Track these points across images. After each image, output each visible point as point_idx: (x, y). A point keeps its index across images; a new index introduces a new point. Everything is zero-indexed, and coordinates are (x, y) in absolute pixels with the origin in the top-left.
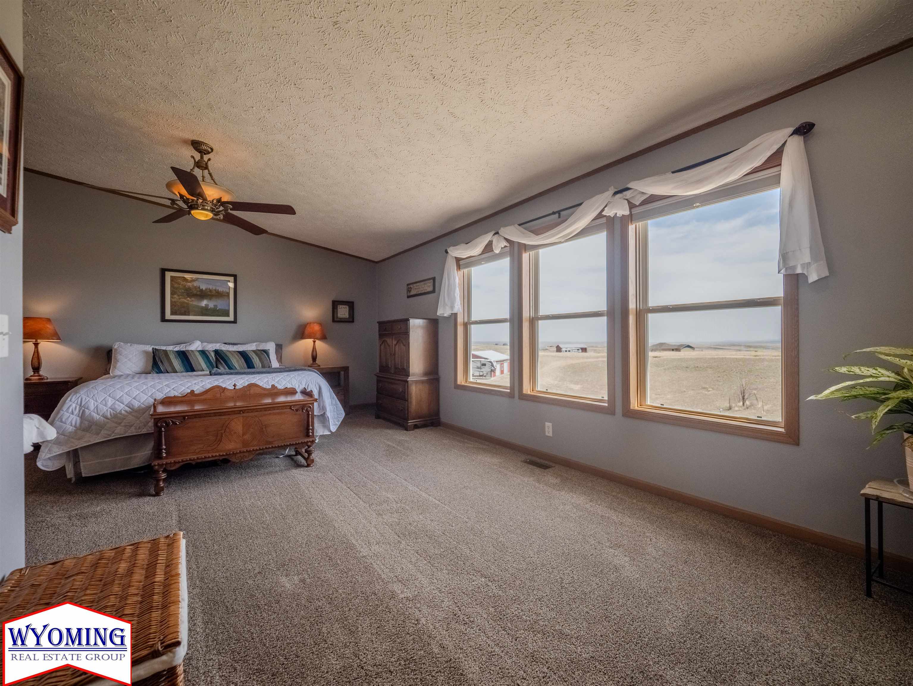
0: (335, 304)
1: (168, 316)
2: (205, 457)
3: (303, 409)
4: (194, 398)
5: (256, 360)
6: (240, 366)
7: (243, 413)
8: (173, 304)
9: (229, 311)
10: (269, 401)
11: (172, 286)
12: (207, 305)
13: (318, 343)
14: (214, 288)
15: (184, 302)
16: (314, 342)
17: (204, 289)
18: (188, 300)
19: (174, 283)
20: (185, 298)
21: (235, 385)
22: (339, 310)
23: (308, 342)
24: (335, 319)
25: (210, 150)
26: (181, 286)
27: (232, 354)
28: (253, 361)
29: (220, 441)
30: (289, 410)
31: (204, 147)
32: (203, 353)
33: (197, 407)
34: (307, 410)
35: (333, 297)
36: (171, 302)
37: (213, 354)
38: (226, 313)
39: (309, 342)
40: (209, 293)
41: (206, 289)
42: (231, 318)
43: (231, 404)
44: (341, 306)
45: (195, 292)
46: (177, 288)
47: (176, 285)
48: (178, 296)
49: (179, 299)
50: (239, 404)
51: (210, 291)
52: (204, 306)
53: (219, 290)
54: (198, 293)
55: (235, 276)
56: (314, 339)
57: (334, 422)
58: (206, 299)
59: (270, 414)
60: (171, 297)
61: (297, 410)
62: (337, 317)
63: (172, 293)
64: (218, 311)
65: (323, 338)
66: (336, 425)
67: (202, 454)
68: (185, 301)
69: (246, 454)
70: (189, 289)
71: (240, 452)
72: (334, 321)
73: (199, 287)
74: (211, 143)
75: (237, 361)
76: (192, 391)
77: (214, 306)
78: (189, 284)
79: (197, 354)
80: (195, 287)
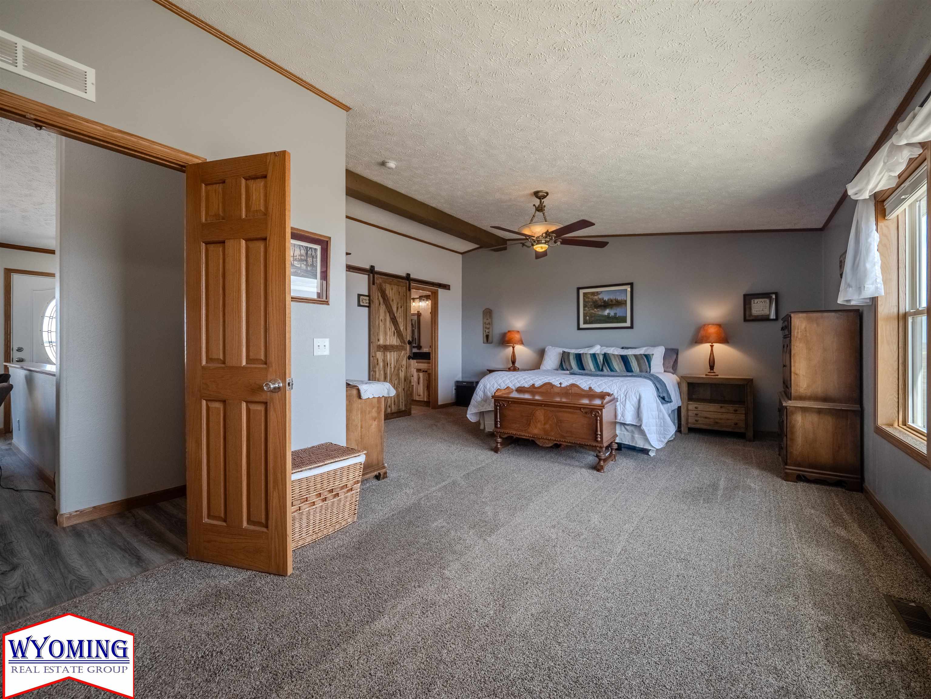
0: (748, 299)
1: (582, 326)
2: (520, 435)
3: (591, 413)
4: (535, 390)
5: (634, 364)
6: (619, 369)
7: (544, 406)
8: (585, 316)
9: (626, 317)
10: (585, 401)
11: (584, 301)
12: (609, 314)
13: (717, 346)
14: (614, 298)
15: (592, 313)
16: (712, 346)
17: (607, 300)
18: (595, 311)
19: (585, 298)
20: (593, 310)
21: (560, 384)
22: (753, 305)
23: (705, 348)
24: (748, 317)
25: (545, 194)
26: (590, 300)
27: (615, 358)
28: (631, 365)
29: (529, 425)
30: (579, 411)
31: (541, 194)
32: (594, 356)
33: (537, 398)
34: (595, 415)
35: (746, 290)
36: (584, 313)
37: (601, 358)
38: (624, 320)
39: (707, 346)
40: (611, 303)
41: (608, 300)
42: (628, 324)
43: (558, 399)
44: (756, 301)
45: (600, 303)
46: (587, 302)
47: (587, 300)
48: (588, 308)
49: (589, 310)
50: (564, 400)
51: (612, 301)
52: (606, 314)
53: (619, 299)
54: (603, 304)
55: (631, 284)
56: (712, 343)
57: (660, 438)
58: (608, 308)
59: (564, 411)
60: (584, 310)
61: (586, 413)
62: (751, 315)
63: (585, 306)
64: (617, 318)
65: (724, 340)
66: (662, 441)
67: (519, 431)
68: (593, 311)
69: (547, 441)
70: (596, 301)
71: (542, 438)
72: (745, 320)
73: (603, 299)
74: (545, 189)
75: (618, 364)
76: (533, 385)
77: (615, 314)
78: (596, 297)
79: (589, 356)
80: (600, 299)
